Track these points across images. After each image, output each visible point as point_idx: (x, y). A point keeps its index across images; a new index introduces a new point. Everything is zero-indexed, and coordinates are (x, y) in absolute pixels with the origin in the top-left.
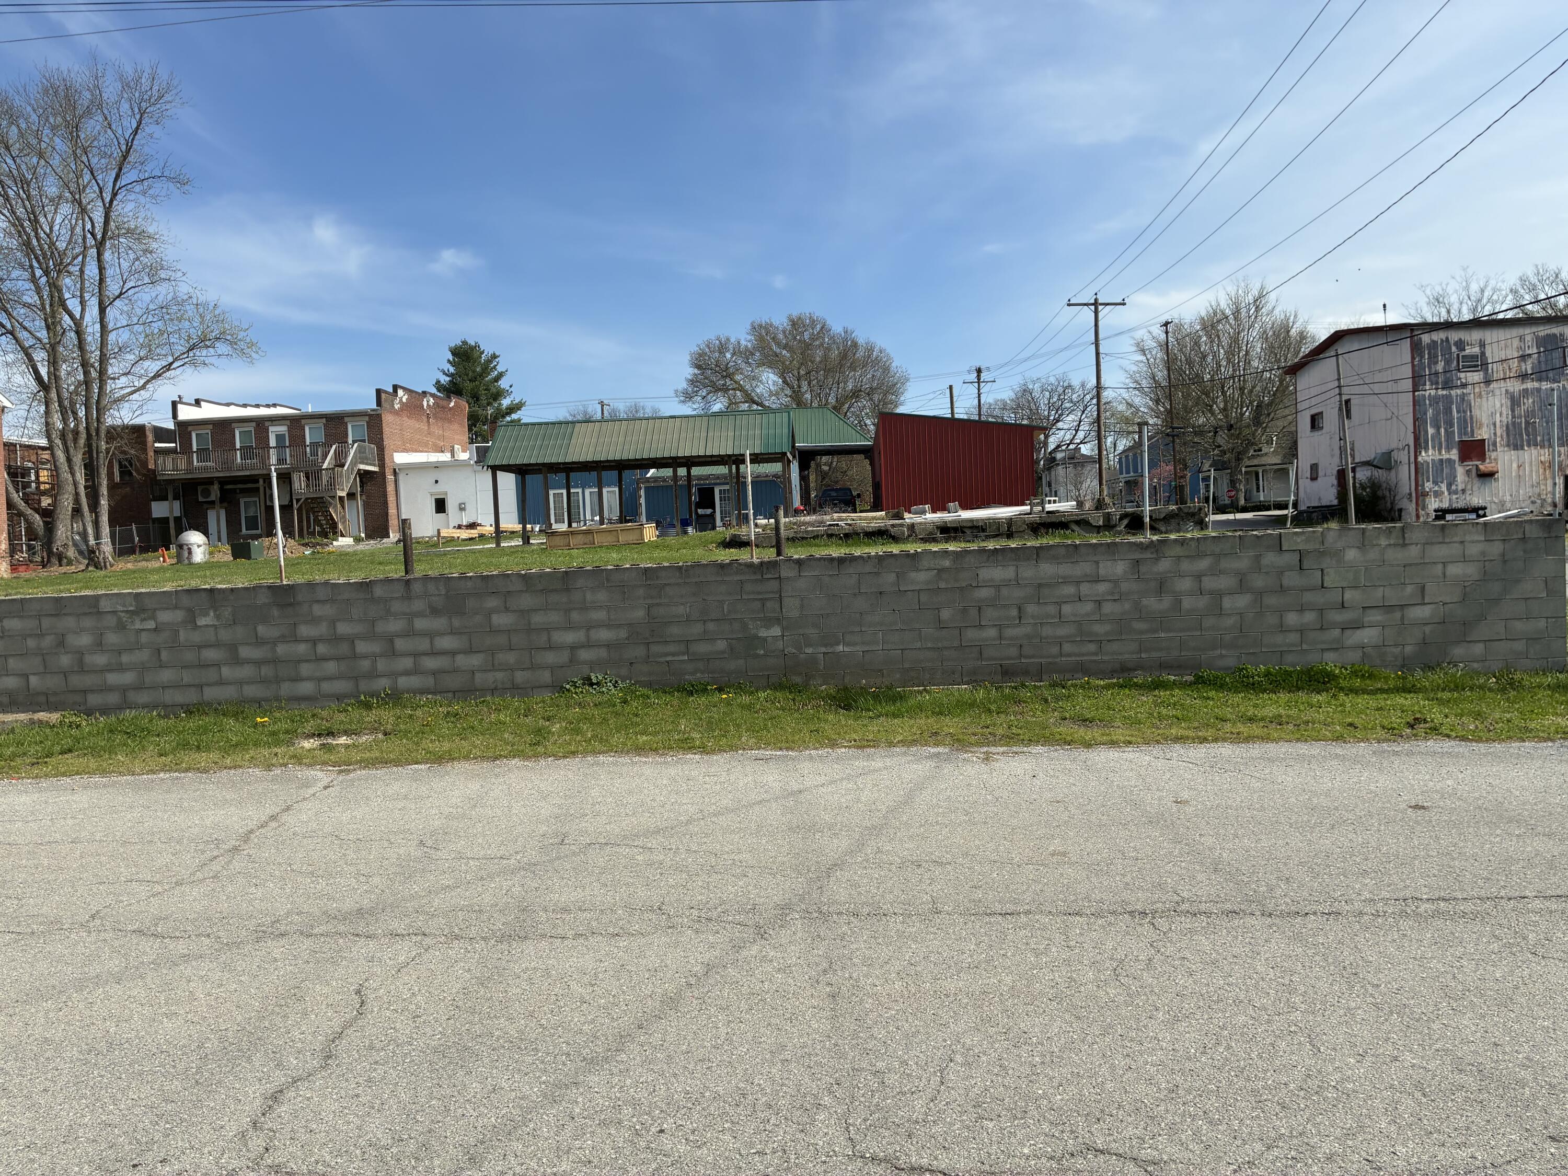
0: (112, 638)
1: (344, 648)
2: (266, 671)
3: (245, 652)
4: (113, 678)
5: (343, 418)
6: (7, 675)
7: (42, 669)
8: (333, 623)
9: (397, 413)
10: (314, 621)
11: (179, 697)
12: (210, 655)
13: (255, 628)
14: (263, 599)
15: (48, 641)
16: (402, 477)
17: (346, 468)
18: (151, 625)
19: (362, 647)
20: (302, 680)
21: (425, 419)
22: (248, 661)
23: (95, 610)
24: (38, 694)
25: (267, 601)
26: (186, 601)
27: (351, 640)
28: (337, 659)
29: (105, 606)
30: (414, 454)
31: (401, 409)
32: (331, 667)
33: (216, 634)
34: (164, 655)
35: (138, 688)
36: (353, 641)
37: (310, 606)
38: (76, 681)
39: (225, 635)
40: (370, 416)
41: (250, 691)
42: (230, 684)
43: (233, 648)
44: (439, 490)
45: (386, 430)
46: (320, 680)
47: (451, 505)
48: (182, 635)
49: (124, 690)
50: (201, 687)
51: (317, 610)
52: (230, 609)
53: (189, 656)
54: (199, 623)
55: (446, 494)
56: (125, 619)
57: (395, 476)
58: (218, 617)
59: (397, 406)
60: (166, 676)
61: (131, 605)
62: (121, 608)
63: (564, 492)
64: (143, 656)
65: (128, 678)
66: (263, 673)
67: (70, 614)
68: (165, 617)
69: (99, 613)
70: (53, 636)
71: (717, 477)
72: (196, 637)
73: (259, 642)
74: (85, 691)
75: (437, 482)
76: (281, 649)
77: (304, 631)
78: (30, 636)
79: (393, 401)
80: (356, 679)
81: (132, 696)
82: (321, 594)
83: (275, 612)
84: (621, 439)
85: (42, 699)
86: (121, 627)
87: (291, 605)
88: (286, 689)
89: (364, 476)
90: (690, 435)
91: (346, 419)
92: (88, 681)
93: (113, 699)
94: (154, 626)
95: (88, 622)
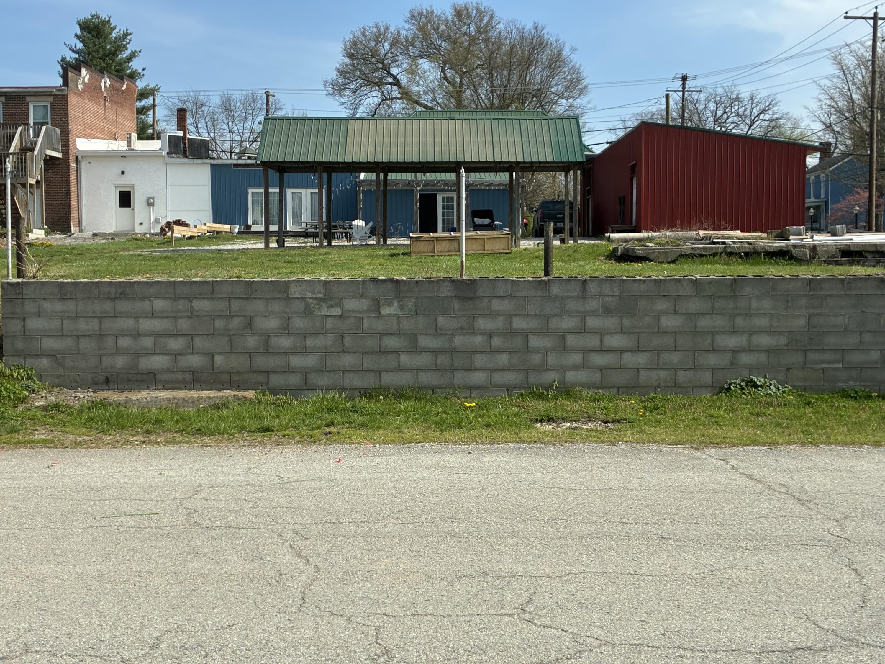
0: (299, 323)
1: (518, 342)
2: (443, 360)
3: (424, 341)
4: (296, 361)
5: (24, 97)
6: (192, 353)
7: (228, 349)
8: (510, 318)
9: (79, 94)
10: (492, 315)
11: (358, 381)
12: (391, 342)
13: (436, 319)
14: (445, 291)
15: (236, 323)
16: (84, 165)
17: (36, 152)
18: (337, 311)
19: (535, 342)
20: (475, 370)
21: (102, 101)
22: (426, 350)
23: (285, 295)
24: (222, 372)
25: (449, 294)
26: (372, 290)
27: (526, 335)
28: (511, 352)
29: (295, 291)
30: (93, 140)
31: (84, 90)
32: (504, 359)
33: (398, 324)
34: (347, 340)
35: (320, 370)
36: (527, 336)
37: (490, 301)
38: (260, 361)
39: (406, 325)
40: (55, 96)
41: (425, 378)
42: (408, 370)
43: (413, 337)
44: (125, 182)
45: (72, 113)
46: (492, 371)
47: (138, 200)
48: (366, 323)
49: (306, 372)
50: (379, 372)
51: (496, 305)
52: (413, 300)
53: (371, 343)
54: (383, 312)
55: (133, 186)
56: (312, 305)
57: (77, 164)
58: (401, 307)
59: (80, 87)
60: (347, 360)
61: (320, 293)
62: (309, 295)
63: (262, 190)
64: (327, 340)
65: (310, 361)
66: (438, 363)
67: (260, 298)
68: (351, 304)
69: (288, 298)
70: (241, 318)
72: (379, 325)
73: (438, 332)
74: (268, 372)
75: (123, 173)
76: (458, 340)
77: (482, 324)
78: (219, 317)
79: (77, 81)
80: (527, 371)
81: (313, 378)
82: (501, 290)
83: (456, 305)
85: (226, 377)
86: (308, 312)
87: (471, 299)
88: (460, 377)
89: (50, 161)
91: (28, 99)
92: (272, 362)
93: (295, 380)
94: (340, 314)
95: (276, 307)
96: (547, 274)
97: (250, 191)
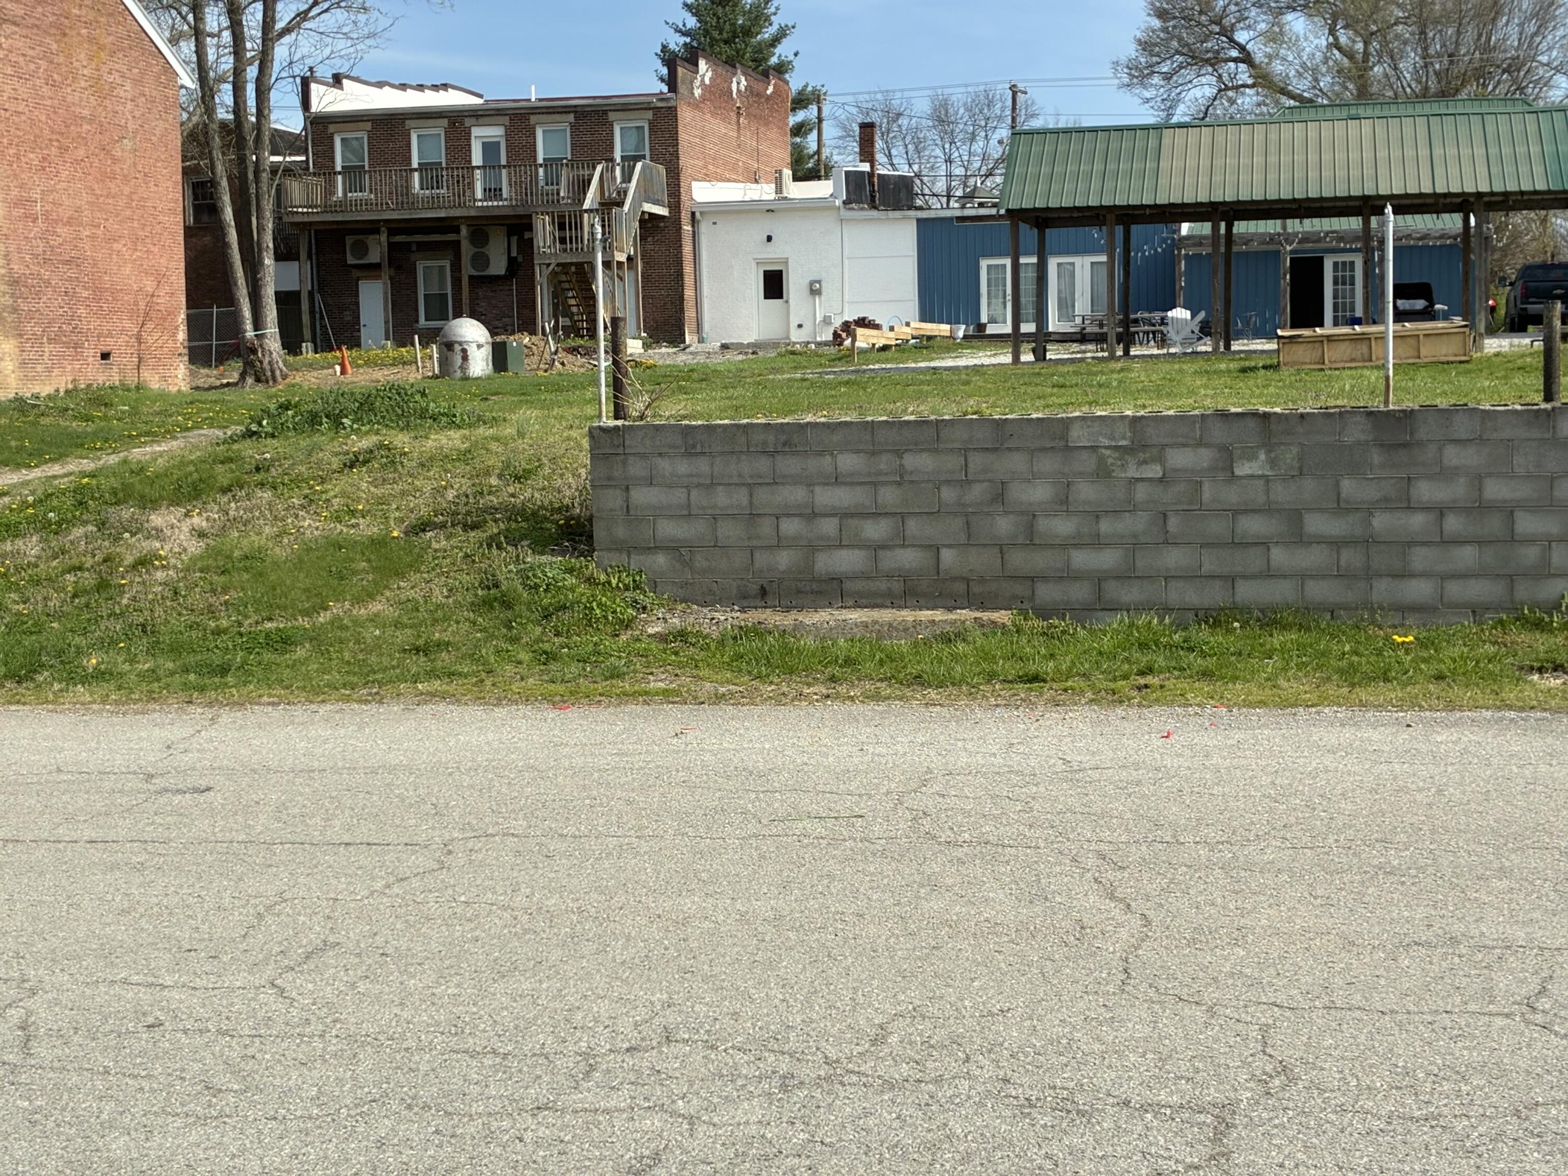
0: (1086, 492)
1: (1494, 525)
2: (1351, 558)
3: (1316, 524)
4: (1081, 559)
5: (605, 112)
6: (903, 546)
7: (963, 538)
8: (1478, 480)
9: (696, 105)
10: (1445, 474)
11: (1192, 596)
12: (1253, 526)
13: (1337, 484)
14: (1357, 432)
15: (977, 492)
16: (704, 228)
17: (626, 208)
18: (1155, 471)
19: (1526, 524)
20: (1412, 575)
21: (733, 115)
22: (1319, 540)
23: (1062, 443)
24: (954, 579)
25: (1363, 437)
26: (1218, 433)
27: (1509, 511)
28: (1480, 542)
29: (1078, 437)
30: (720, 184)
31: (703, 98)
32: (1467, 556)
33: (1267, 492)
34: (1173, 523)
35: (1125, 576)
36: (1512, 512)
37: (1440, 449)
38: (1019, 560)
39: (1282, 494)
40: (656, 109)
41: (1318, 591)
42: (1284, 577)
43: (1295, 516)
44: (773, 254)
45: (684, 137)
46: (1445, 577)
47: (794, 285)
48: (1207, 492)
49: (1099, 579)
50: (1231, 580)
51: (1453, 456)
52: (1295, 450)
53: (1217, 527)
54: (1238, 472)
55: (786, 262)
56: (1110, 460)
57: (693, 226)
58: (1273, 463)
59: (697, 92)
60: (1174, 558)
61: (1124, 438)
62: (1106, 442)
63: (1008, 262)
64: (1137, 523)
65: (1107, 559)
66: (1343, 563)
67: (1018, 449)
68: (1180, 458)
69: (1067, 448)
70: (985, 484)
71: (1341, 237)
72: (1232, 496)
73: (1341, 507)
74: (1032, 579)
75: (769, 239)
76: (1380, 522)
77: (1425, 491)
78: (948, 482)
79: (692, 82)
80: (1511, 579)
81: (1113, 591)
82: (1462, 427)
83: (1376, 457)
84: (1258, 160)
85: (960, 587)
86: (1103, 473)
87: (1404, 445)
88: (1382, 590)
89: (649, 223)
90: (1396, 153)
91: (612, 116)
92: (1040, 561)
93: (1080, 592)
94: (1160, 475)
95: (1047, 464)
96: (1548, 397)
97: (984, 263)
